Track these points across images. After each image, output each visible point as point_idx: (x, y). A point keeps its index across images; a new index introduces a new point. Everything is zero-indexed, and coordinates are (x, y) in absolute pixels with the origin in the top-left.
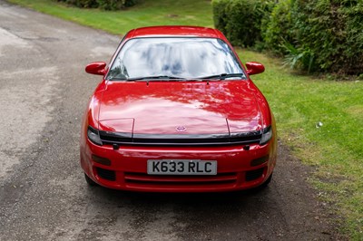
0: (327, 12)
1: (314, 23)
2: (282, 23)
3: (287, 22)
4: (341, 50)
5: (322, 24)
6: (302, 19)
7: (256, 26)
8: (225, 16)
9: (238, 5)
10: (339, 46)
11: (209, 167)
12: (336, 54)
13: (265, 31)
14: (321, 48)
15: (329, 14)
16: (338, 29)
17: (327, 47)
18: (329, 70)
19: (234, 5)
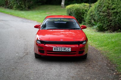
0: (106, 11)
1: (102, 15)
2: (91, 15)
3: (93, 15)
4: (111, 24)
5: (104, 15)
6: (98, 14)
7: (82, 16)
8: (71, 13)
9: (76, 9)
10: (110, 22)
11: (69, 49)
12: (109, 25)
13: (86, 18)
14: (105, 23)
15: (107, 12)
16: (109, 17)
17: (106, 23)
18: (107, 30)
19: (74, 9)
